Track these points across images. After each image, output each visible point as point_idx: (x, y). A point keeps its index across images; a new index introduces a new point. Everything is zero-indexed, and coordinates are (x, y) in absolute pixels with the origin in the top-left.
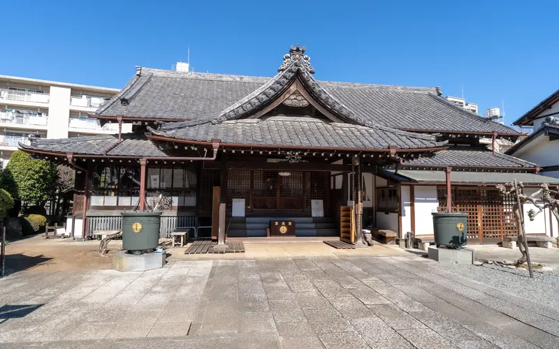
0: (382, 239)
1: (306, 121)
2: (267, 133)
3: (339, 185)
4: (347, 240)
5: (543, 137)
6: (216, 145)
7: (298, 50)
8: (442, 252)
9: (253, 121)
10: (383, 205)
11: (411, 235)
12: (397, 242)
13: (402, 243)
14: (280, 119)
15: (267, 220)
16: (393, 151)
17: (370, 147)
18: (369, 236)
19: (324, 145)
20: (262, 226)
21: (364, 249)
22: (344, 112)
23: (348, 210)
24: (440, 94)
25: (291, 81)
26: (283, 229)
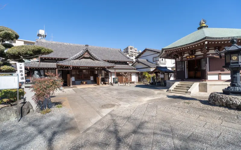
0: (105, 84)
1: (89, 60)
2: (81, 63)
3: (97, 73)
4: (98, 84)
5: (136, 63)
6: (71, 66)
7: (87, 45)
9: (78, 60)
10: (106, 77)
11: (111, 82)
12: (108, 84)
13: (109, 84)
14: (84, 60)
15: (80, 81)
16: (106, 67)
17: (102, 66)
18: (103, 83)
20: (79, 83)
21: (101, 85)
22: (97, 58)
23: (98, 78)
24: (121, 51)
25: (86, 52)
26: (84, 83)
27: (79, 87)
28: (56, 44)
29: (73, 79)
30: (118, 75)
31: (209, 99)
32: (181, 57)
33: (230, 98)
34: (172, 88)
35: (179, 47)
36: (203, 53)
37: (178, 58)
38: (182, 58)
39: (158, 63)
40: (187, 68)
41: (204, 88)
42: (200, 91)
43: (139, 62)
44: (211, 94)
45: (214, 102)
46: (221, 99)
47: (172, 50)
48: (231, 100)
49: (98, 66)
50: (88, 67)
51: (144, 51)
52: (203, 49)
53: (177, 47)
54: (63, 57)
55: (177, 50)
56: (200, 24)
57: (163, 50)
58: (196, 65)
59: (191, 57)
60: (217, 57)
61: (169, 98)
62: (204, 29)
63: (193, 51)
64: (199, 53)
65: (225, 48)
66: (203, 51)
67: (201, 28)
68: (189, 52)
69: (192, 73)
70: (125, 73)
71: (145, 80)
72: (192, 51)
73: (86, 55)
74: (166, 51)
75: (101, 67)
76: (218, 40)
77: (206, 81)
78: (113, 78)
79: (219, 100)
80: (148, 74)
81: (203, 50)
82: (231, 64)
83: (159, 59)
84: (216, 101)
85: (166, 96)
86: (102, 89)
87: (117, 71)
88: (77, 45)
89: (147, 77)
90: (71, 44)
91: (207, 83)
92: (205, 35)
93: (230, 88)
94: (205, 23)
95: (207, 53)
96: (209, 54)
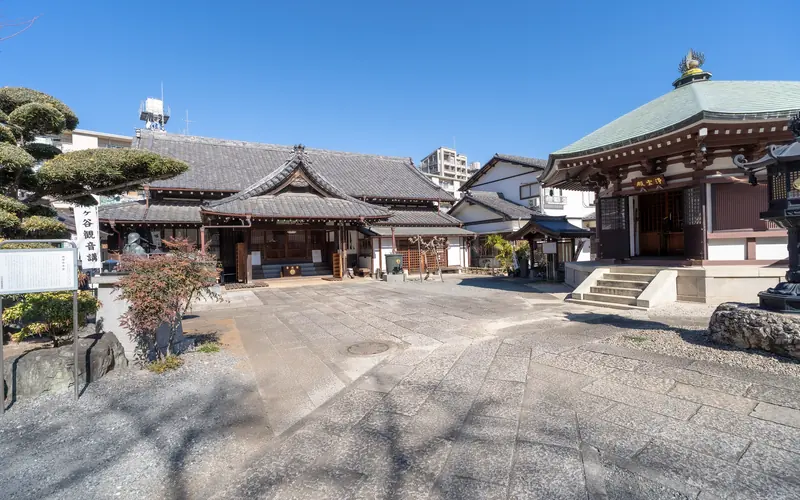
0: (361, 274)
1: (307, 197)
2: (281, 207)
3: (332, 239)
4: (338, 276)
5: (464, 203)
6: (249, 217)
7: (300, 147)
8: (390, 276)
9: (270, 197)
10: (363, 251)
11: (379, 270)
12: (371, 276)
13: (374, 276)
14: (289, 195)
15: (280, 266)
16: (362, 218)
17: (348, 216)
18: (352, 272)
19: (321, 215)
20: (276, 270)
21: (348, 281)
22: (333, 191)
23: (338, 256)
24: (412, 164)
25: (296, 169)
26: (293, 272)
27: (276, 285)
28: (200, 143)
29: (255, 259)
30: (403, 244)
31: (711, 325)
32: (616, 181)
33: (785, 323)
34: (583, 289)
35: (607, 147)
36: (691, 170)
37: (606, 185)
38: (619, 187)
39: (538, 204)
40: (635, 220)
41: (694, 289)
42: (681, 298)
43: (472, 202)
44: (719, 309)
45: (727, 335)
46: (754, 325)
47: (584, 162)
48: (788, 330)
49: (338, 216)
50: (305, 219)
51: (491, 164)
52: (693, 154)
53: (601, 149)
54: (222, 188)
55: (602, 159)
56: (684, 67)
57: (553, 158)
58: (667, 209)
59: (649, 182)
60: (742, 181)
61: (573, 323)
62: (696, 86)
63: (659, 161)
64: (677, 168)
65: (769, 151)
66: (693, 161)
67: (686, 80)
68: (645, 165)
69: (654, 238)
70: (427, 239)
71: (494, 261)
72: (652, 162)
73: (298, 180)
74: (563, 164)
75: (348, 220)
76: (744, 121)
77: (701, 264)
78: (387, 256)
79: (744, 329)
80: (503, 241)
81: (693, 158)
82: (791, 206)
83: (539, 191)
84: (734, 333)
85: (561, 317)
86: (349, 291)
87: (401, 231)
88: (266, 148)
89: (499, 252)
90: (248, 145)
91: (704, 272)
92: (698, 106)
93: (785, 288)
94: (701, 63)
95: (708, 168)
96: (714, 172)
